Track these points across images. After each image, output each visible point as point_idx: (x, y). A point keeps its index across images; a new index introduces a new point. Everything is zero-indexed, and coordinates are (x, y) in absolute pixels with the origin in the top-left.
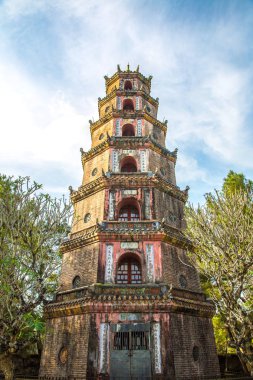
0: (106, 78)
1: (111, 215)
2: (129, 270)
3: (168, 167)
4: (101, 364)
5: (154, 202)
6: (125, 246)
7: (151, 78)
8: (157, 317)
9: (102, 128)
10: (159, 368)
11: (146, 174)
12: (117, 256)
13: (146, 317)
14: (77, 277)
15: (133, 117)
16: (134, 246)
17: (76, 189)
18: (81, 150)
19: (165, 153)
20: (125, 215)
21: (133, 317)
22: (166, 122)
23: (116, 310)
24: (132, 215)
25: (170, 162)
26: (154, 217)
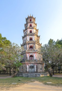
1: (28, 49)
2: (31, 58)
3: (38, 39)
4: (28, 70)
5: (35, 46)
6: (31, 54)
7: (35, 18)
8: (35, 64)
9: (26, 31)
10: (36, 71)
11: (34, 41)
12: (29, 56)
13: (34, 64)
14: (23, 59)
15: (32, 28)
16: (32, 54)
17: (22, 44)
19: (38, 36)
20: (31, 49)
21: (32, 64)
22: (38, 29)
23: (29, 64)
24: (32, 49)
25: (39, 38)
26: (35, 49)
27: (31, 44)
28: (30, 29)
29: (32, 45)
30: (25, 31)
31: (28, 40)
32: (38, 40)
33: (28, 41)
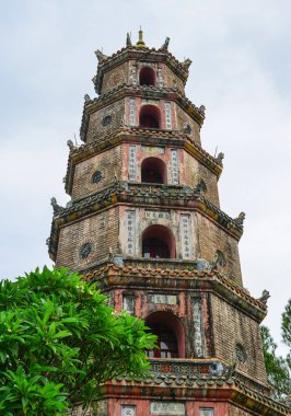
0: (99, 55)
3: (228, 250)
5: (210, 322)
6: (158, 409)
7: (188, 63)
9: (96, 161)
11: (194, 264)
15: (163, 144)
16: (177, 410)
18: (54, 202)
22: (221, 156)
25: (230, 240)
26: (212, 352)
27: (167, 293)
28: (146, 143)
29: (172, 300)
30: (90, 156)
31: (126, 251)
32: (228, 256)
33: (128, 261)
